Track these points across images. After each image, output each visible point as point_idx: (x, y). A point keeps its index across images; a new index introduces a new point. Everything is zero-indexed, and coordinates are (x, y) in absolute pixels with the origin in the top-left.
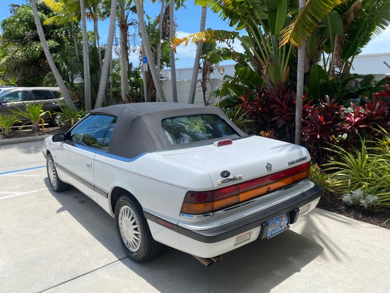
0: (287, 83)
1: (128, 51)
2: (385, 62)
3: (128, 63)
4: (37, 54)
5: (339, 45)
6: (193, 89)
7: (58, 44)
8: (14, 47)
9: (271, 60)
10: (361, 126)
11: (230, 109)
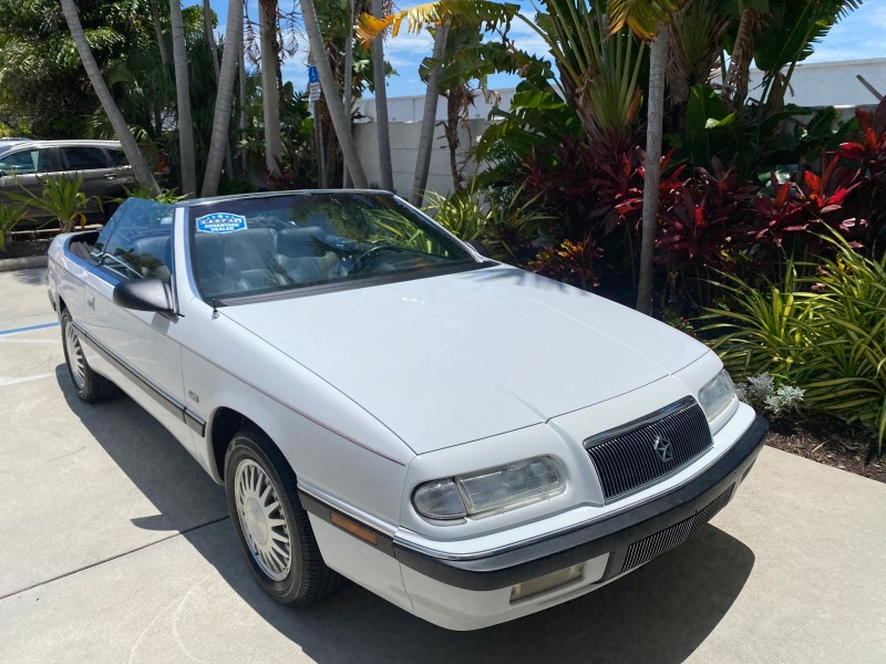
0: (634, 127)
1: (280, 55)
2: (859, 77)
3: (281, 83)
4: (72, 63)
5: (748, 35)
6: (426, 144)
7: (121, 38)
8: (19, 46)
9: (598, 73)
10: (790, 229)
11: (509, 190)
